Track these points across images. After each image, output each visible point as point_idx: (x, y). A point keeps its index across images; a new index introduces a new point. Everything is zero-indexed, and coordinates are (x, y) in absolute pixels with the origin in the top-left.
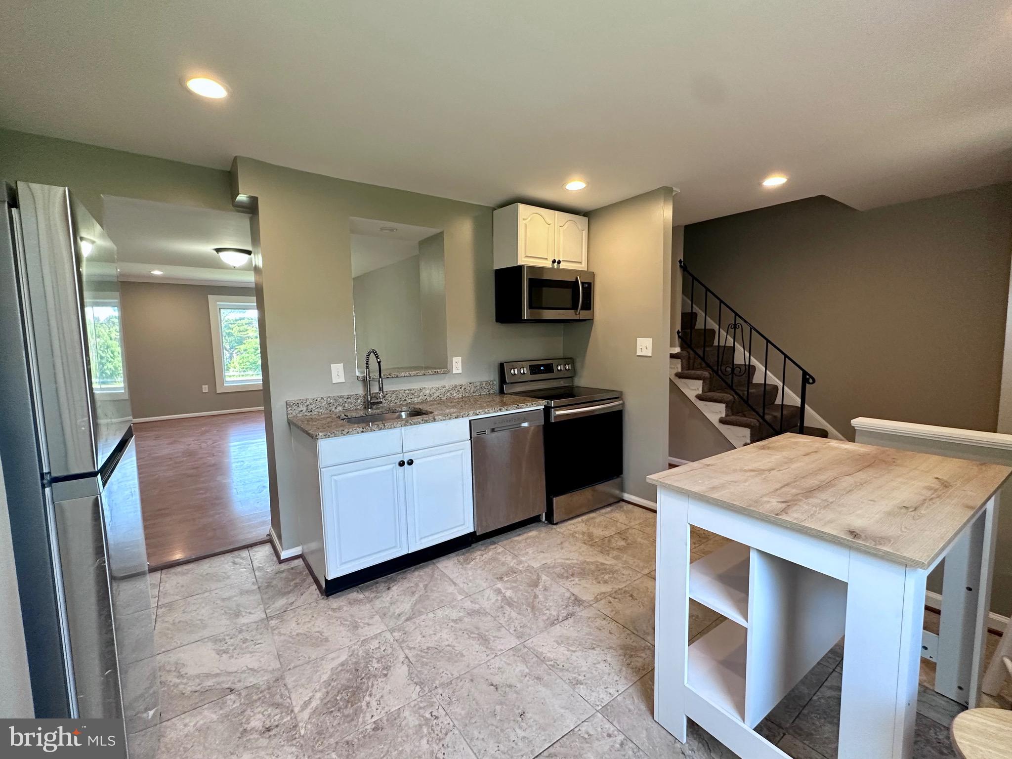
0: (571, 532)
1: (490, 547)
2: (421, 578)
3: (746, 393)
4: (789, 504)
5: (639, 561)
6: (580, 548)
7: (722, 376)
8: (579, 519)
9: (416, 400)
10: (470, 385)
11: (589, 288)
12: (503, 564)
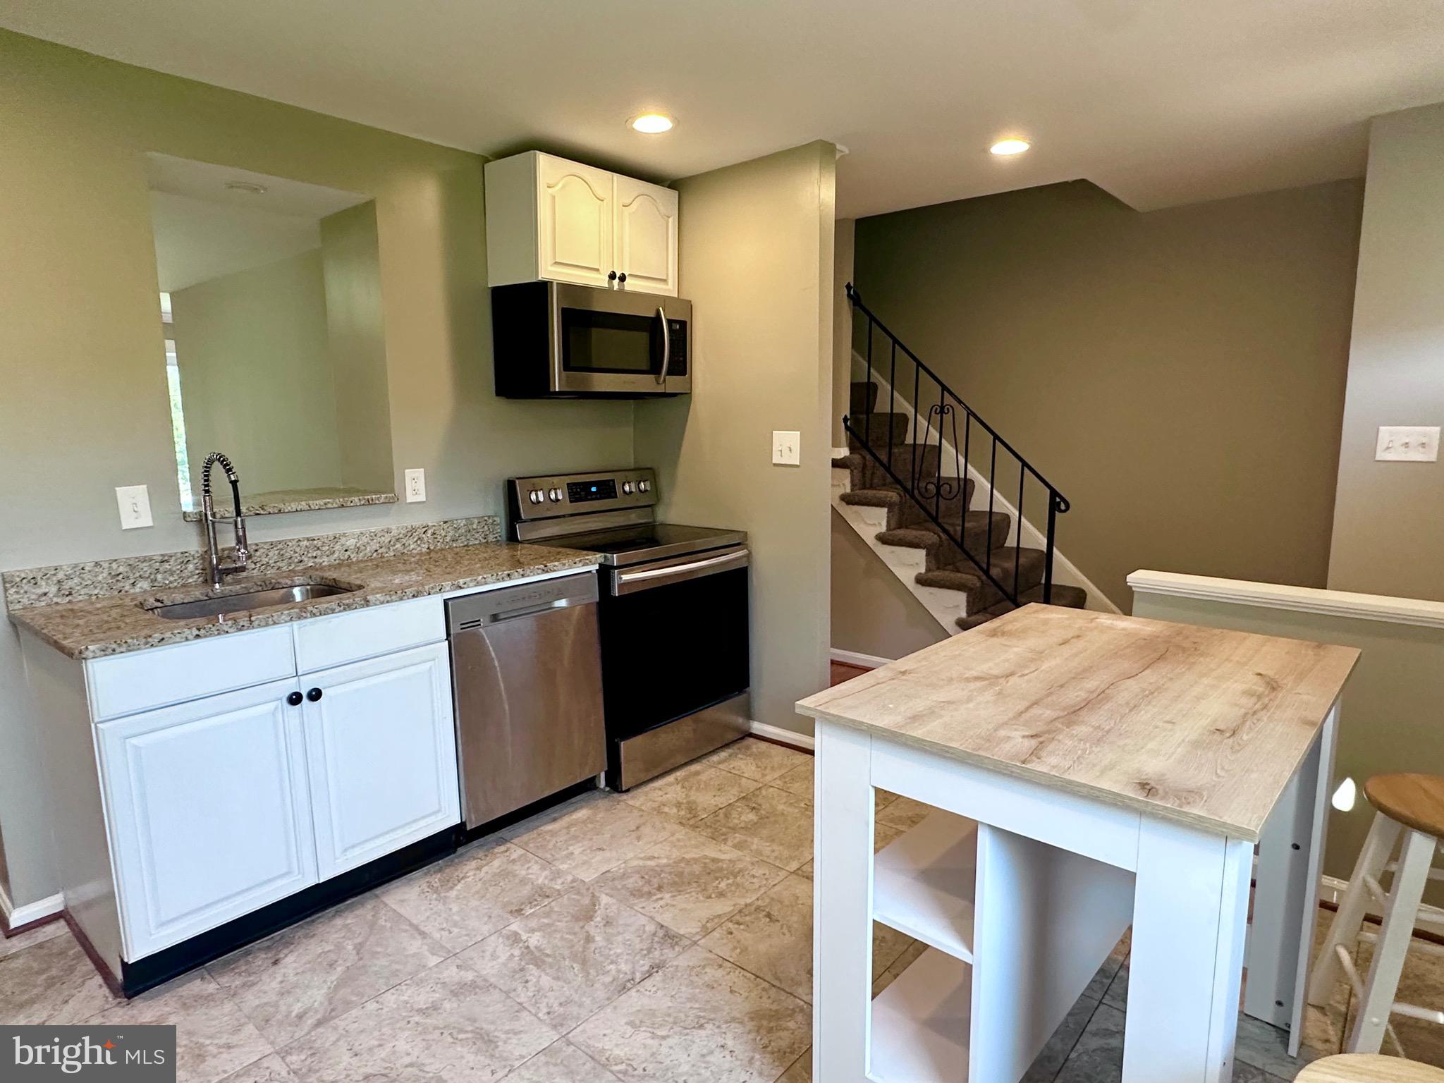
0: (655, 805)
1: (496, 850)
2: (349, 930)
3: (959, 528)
4: (1041, 739)
5: (781, 848)
6: (673, 835)
7: (919, 498)
8: (670, 778)
9: (326, 561)
10: (445, 526)
11: (681, 331)
12: (523, 882)
